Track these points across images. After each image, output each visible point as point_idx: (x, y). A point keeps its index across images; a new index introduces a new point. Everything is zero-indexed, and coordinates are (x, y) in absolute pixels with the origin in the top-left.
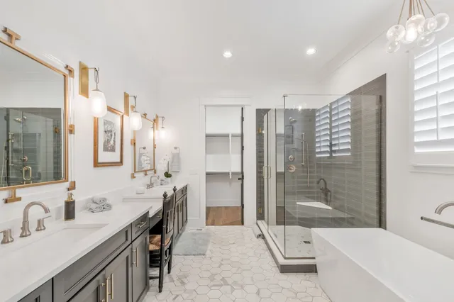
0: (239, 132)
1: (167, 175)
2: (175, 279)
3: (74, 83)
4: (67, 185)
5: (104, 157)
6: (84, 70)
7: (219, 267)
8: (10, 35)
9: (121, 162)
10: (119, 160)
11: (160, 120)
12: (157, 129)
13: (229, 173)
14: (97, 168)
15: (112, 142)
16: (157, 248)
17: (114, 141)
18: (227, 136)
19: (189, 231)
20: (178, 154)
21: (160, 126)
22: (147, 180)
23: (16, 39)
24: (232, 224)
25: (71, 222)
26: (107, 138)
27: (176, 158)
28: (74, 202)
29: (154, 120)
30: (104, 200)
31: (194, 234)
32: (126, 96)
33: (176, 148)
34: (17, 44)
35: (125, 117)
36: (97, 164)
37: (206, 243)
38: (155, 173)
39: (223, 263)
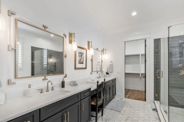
0: (144, 53)
1: (107, 73)
2: (104, 120)
3: (67, 40)
4: (64, 75)
5: (78, 66)
6: (71, 35)
7: (126, 120)
8: (45, 27)
9: (86, 68)
10: (85, 67)
11: (105, 50)
12: (103, 54)
13: (139, 74)
14: (75, 70)
15: (82, 60)
16: (95, 104)
17: (83, 60)
18: (139, 55)
19: (116, 99)
20: (112, 64)
21: (105, 53)
22: (98, 75)
23: (47, 28)
24: (139, 99)
25: (63, 89)
26: (80, 59)
27: (111, 66)
28: (64, 81)
29: (102, 51)
30: (75, 82)
31: (118, 101)
32: (89, 42)
33: (111, 62)
34: (47, 30)
35: (88, 50)
36: (76, 68)
37: (122, 106)
38: (102, 72)
39: (128, 119)
